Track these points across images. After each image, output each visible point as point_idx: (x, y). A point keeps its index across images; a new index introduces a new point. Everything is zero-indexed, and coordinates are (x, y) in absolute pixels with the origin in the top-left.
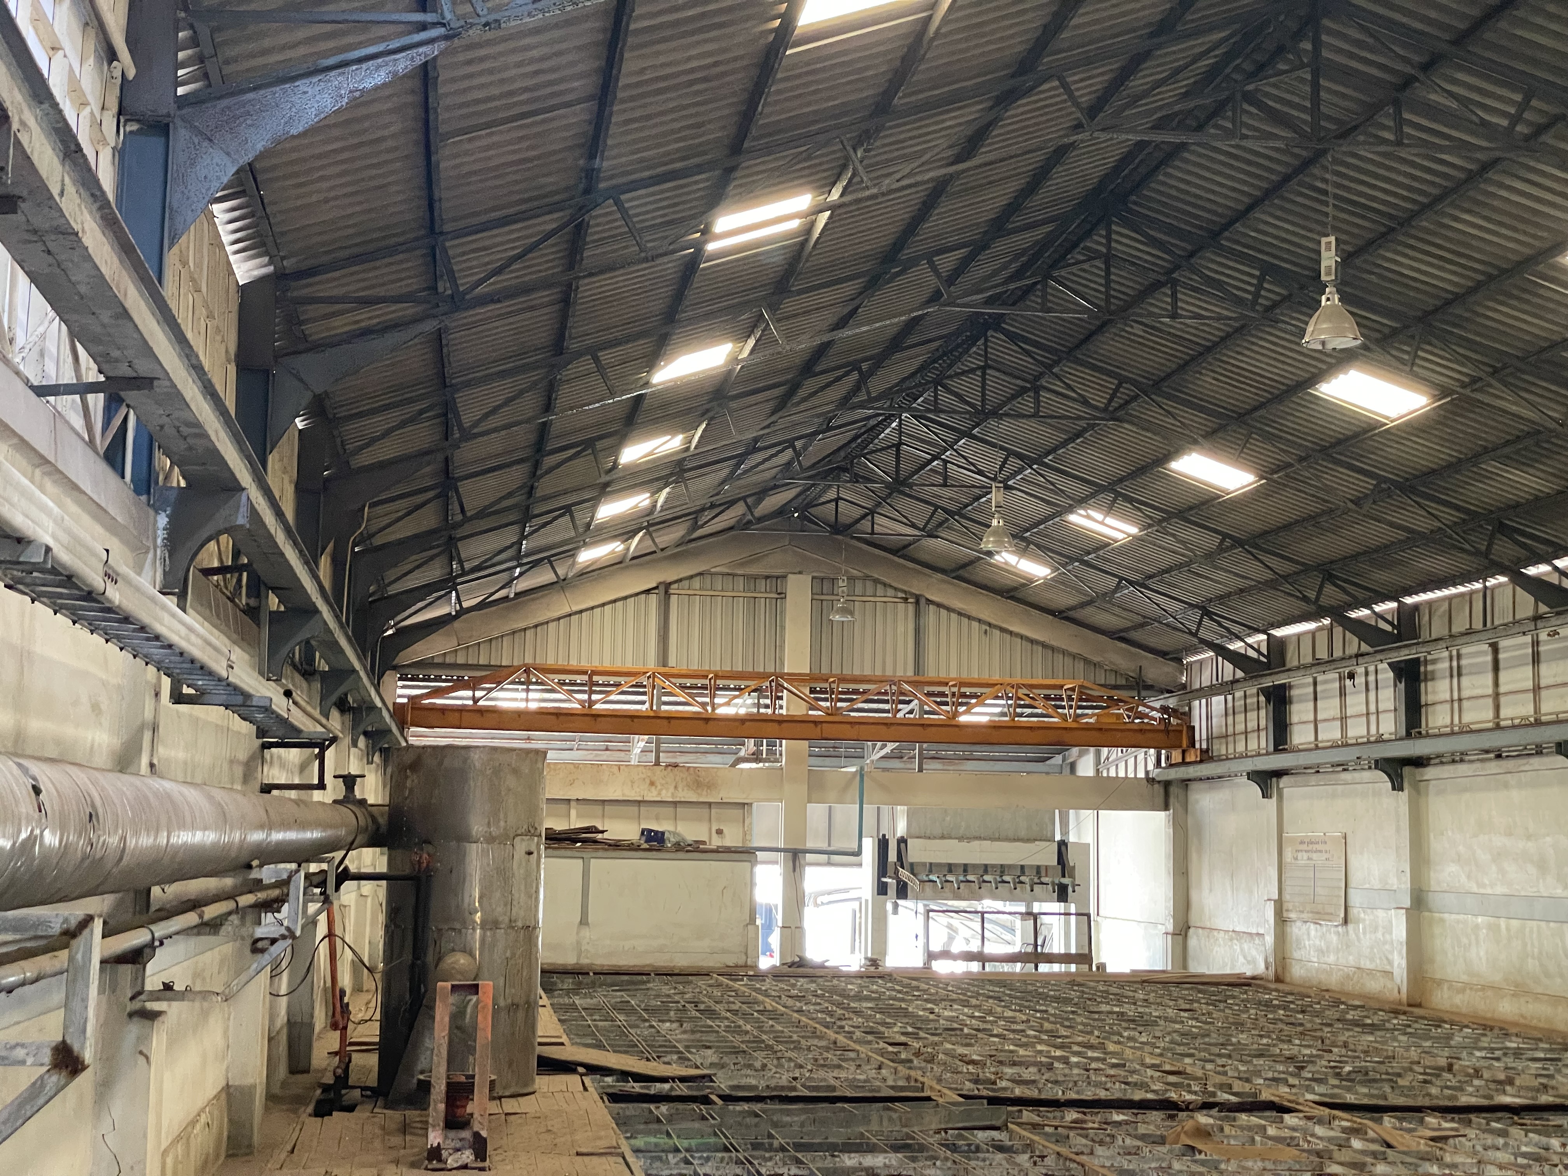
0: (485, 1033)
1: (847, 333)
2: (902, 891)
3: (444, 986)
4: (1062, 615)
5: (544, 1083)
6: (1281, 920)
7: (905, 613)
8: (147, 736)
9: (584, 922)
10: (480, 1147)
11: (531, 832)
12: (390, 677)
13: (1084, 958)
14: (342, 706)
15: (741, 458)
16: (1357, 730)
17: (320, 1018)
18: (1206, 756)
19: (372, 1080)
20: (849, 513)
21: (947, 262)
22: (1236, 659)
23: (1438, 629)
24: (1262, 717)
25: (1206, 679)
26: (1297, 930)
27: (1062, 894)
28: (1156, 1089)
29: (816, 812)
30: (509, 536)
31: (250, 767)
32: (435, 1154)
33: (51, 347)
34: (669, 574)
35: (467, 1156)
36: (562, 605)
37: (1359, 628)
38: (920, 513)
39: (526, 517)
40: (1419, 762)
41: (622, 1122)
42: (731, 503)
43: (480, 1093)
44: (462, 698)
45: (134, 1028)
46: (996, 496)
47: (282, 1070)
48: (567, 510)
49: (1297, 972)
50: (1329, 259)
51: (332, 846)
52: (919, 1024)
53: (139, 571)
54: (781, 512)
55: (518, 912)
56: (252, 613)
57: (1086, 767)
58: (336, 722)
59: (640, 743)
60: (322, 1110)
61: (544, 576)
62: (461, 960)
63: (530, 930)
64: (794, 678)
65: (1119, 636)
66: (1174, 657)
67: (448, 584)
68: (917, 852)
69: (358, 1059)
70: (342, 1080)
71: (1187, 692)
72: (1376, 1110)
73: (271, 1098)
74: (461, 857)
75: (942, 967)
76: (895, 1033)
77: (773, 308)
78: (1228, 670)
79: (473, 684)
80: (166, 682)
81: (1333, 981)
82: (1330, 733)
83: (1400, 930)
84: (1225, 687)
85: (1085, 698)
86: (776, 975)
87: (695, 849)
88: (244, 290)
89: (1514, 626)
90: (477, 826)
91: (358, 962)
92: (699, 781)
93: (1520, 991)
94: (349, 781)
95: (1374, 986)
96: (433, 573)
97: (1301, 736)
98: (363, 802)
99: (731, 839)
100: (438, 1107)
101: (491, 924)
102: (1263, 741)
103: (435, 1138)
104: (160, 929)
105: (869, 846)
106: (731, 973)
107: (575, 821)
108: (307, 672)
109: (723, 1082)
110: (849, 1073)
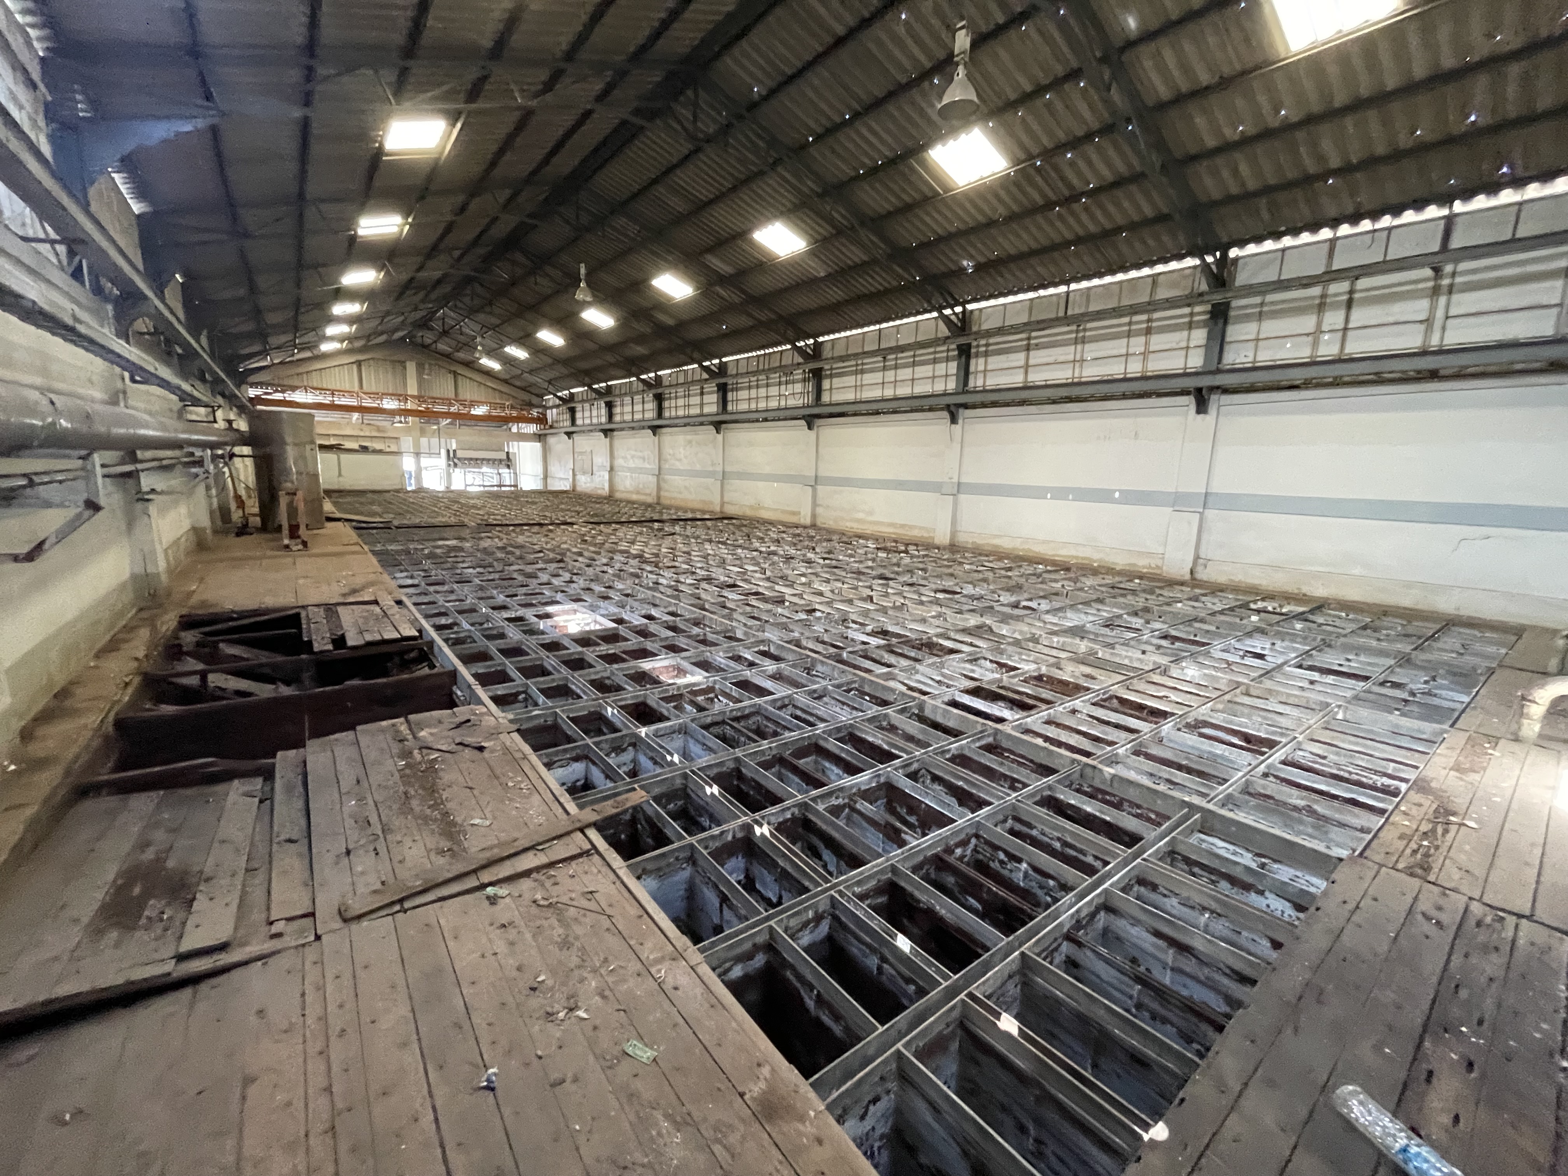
0: (301, 507)
1: (420, 274)
2: (456, 465)
3: (282, 493)
4: (506, 381)
5: (329, 525)
6: (574, 475)
7: (450, 377)
8: (121, 396)
9: (340, 475)
10: (305, 544)
11: (313, 442)
12: (244, 387)
13: (516, 486)
14: (223, 395)
15: (383, 317)
16: (595, 421)
17: (233, 506)
18: (551, 427)
19: (259, 524)
20: (428, 341)
21: (456, 254)
22: (560, 398)
23: (617, 392)
24: (567, 416)
25: (551, 404)
26: (578, 477)
27: (508, 467)
28: (537, 520)
29: (424, 441)
30: (290, 337)
31: (180, 414)
32: (287, 547)
33: (28, 221)
34: (361, 357)
35: (300, 547)
36: (318, 365)
37: (595, 390)
38: (454, 343)
39: (296, 329)
40: (612, 430)
41: (360, 536)
42: (382, 333)
43: (302, 528)
44: (278, 396)
45: (139, 506)
46: (479, 339)
47: (219, 523)
48: (314, 330)
49: (579, 489)
50: (583, 271)
51: (226, 444)
52: (463, 505)
53: (102, 326)
54: (403, 339)
55: (311, 469)
56: (169, 354)
57: (514, 429)
58: (220, 400)
59: (356, 416)
60: (239, 534)
61: (308, 354)
62: (289, 485)
63: (316, 476)
64: (413, 397)
65: (523, 389)
66: (541, 396)
67: (264, 353)
68: (460, 454)
69: (251, 519)
70: (245, 525)
71: (546, 408)
72: (598, 523)
73: (215, 532)
74: (285, 452)
75: (469, 489)
76: (455, 507)
77: (389, 261)
78: (557, 401)
79: (283, 392)
80: (127, 375)
81: (588, 491)
82: (587, 421)
83: (607, 477)
84: (558, 406)
85: (512, 407)
86: (413, 492)
87: (380, 452)
88: (139, 217)
89: (637, 393)
90: (289, 439)
91: (247, 487)
92: (379, 429)
93: (638, 493)
94: (230, 422)
95: (600, 492)
96: (256, 348)
97: (579, 422)
98: (237, 430)
99: (394, 448)
100: (286, 531)
101: (299, 473)
102: (568, 423)
103: (286, 542)
104: (139, 466)
105: (443, 452)
106: (397, 491)
107: (333, 441)
108: (203, 380)
109: (396, 523)
110: (440, 519)
